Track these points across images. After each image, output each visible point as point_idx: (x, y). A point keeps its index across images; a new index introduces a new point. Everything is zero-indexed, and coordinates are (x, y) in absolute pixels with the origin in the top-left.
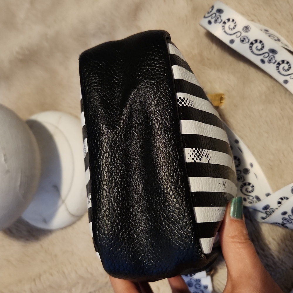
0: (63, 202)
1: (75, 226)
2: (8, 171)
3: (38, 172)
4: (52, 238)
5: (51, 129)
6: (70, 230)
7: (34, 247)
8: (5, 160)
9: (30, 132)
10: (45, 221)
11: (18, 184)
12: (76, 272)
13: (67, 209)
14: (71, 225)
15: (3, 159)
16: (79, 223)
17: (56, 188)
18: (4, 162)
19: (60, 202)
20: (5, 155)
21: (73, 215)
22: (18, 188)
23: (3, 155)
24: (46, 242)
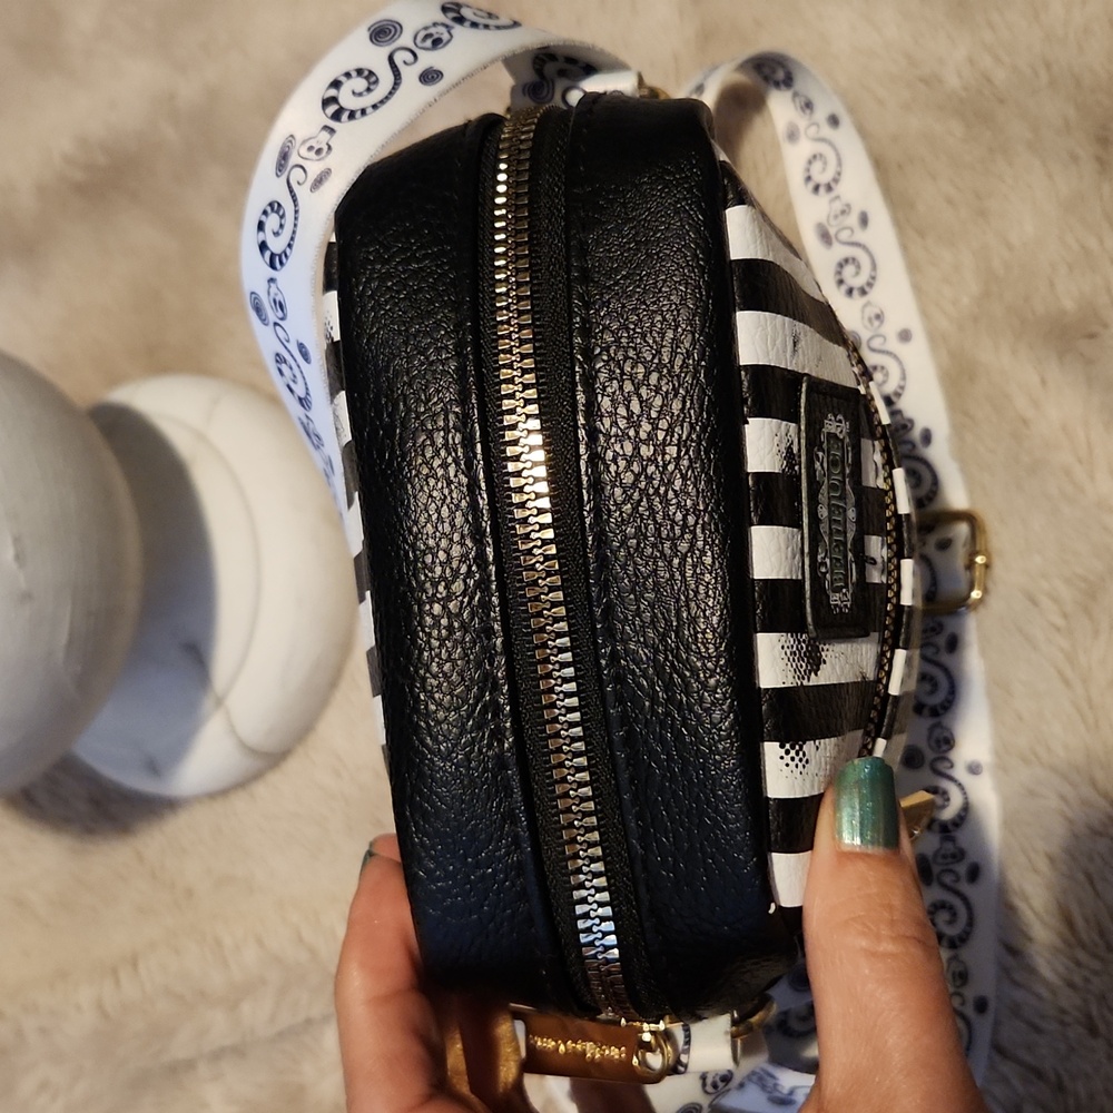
0: (219, 702)
1: (260, 789)
2: (26, 597)
3: (131, 600)
4: (175, 828)
5: (181, 442)
6: (239, 802)
7: (112, 858)
8: (17, 557)
9: (108, 456)
10: (154, 768)
11: (63, 638)
12: (260, 943)
13: (232, 730)
14: (243, 783)
15: (10, 553)
16: (274, 778)
17: (196, 655)
18: (14, 566)
19: (208, 703)
20: (17, 540)
21: (252, 751)
22: (60, 655)
23: (9, 541)
24: (154, 841)
